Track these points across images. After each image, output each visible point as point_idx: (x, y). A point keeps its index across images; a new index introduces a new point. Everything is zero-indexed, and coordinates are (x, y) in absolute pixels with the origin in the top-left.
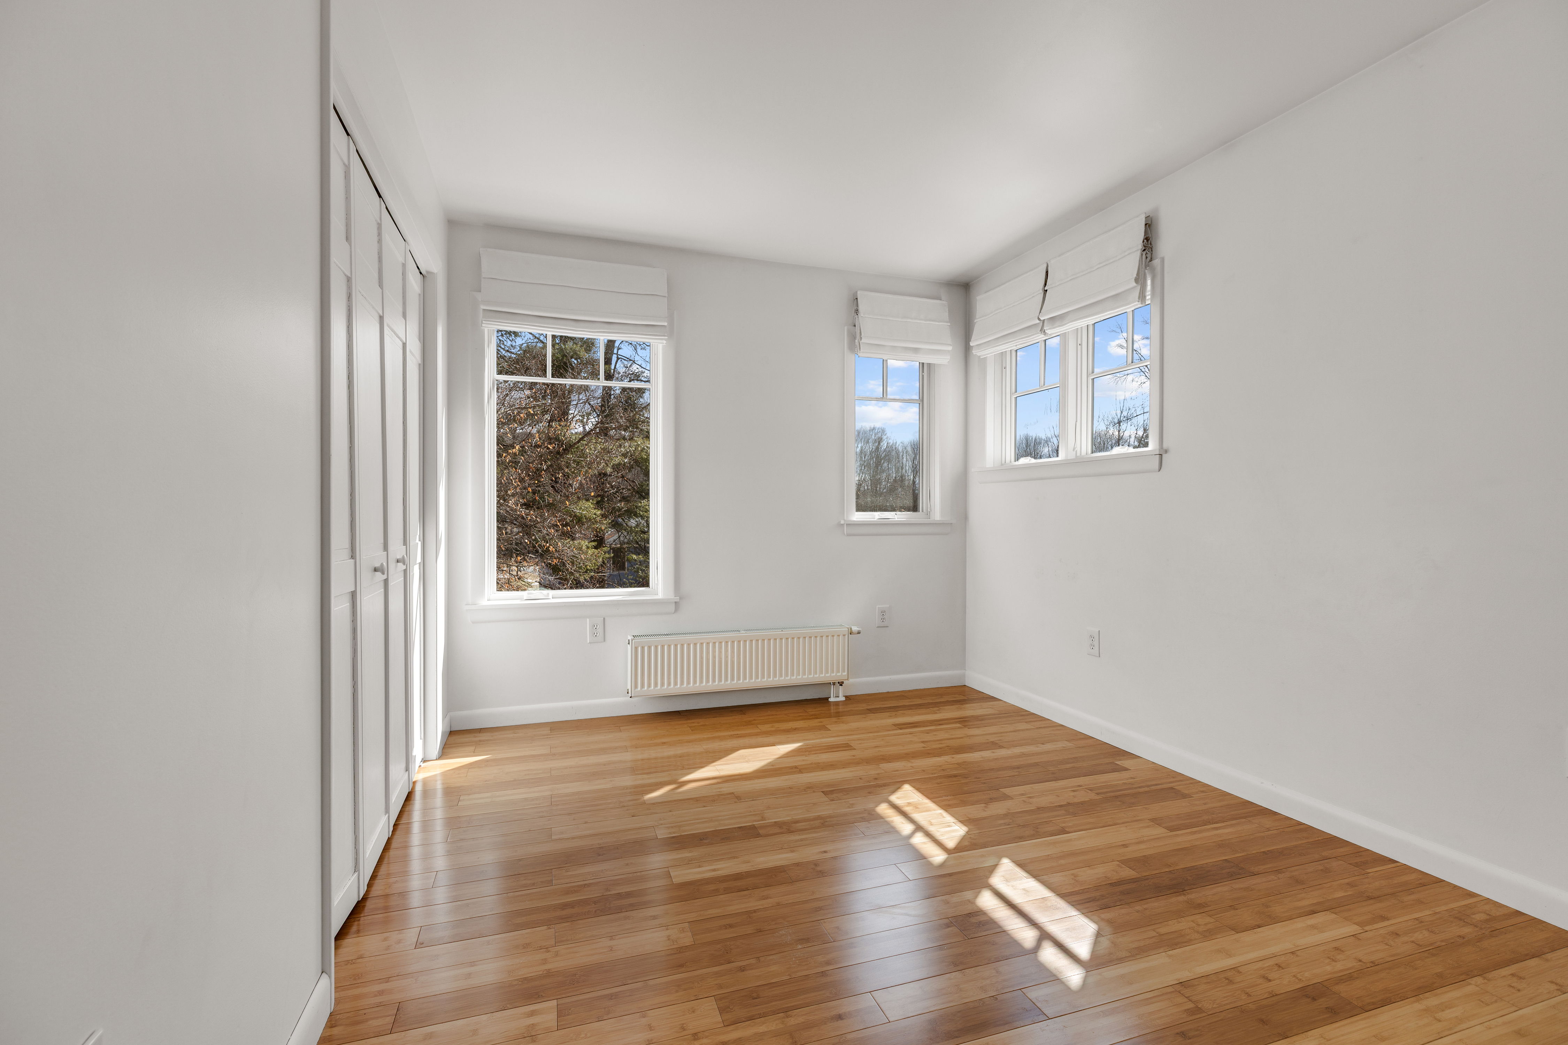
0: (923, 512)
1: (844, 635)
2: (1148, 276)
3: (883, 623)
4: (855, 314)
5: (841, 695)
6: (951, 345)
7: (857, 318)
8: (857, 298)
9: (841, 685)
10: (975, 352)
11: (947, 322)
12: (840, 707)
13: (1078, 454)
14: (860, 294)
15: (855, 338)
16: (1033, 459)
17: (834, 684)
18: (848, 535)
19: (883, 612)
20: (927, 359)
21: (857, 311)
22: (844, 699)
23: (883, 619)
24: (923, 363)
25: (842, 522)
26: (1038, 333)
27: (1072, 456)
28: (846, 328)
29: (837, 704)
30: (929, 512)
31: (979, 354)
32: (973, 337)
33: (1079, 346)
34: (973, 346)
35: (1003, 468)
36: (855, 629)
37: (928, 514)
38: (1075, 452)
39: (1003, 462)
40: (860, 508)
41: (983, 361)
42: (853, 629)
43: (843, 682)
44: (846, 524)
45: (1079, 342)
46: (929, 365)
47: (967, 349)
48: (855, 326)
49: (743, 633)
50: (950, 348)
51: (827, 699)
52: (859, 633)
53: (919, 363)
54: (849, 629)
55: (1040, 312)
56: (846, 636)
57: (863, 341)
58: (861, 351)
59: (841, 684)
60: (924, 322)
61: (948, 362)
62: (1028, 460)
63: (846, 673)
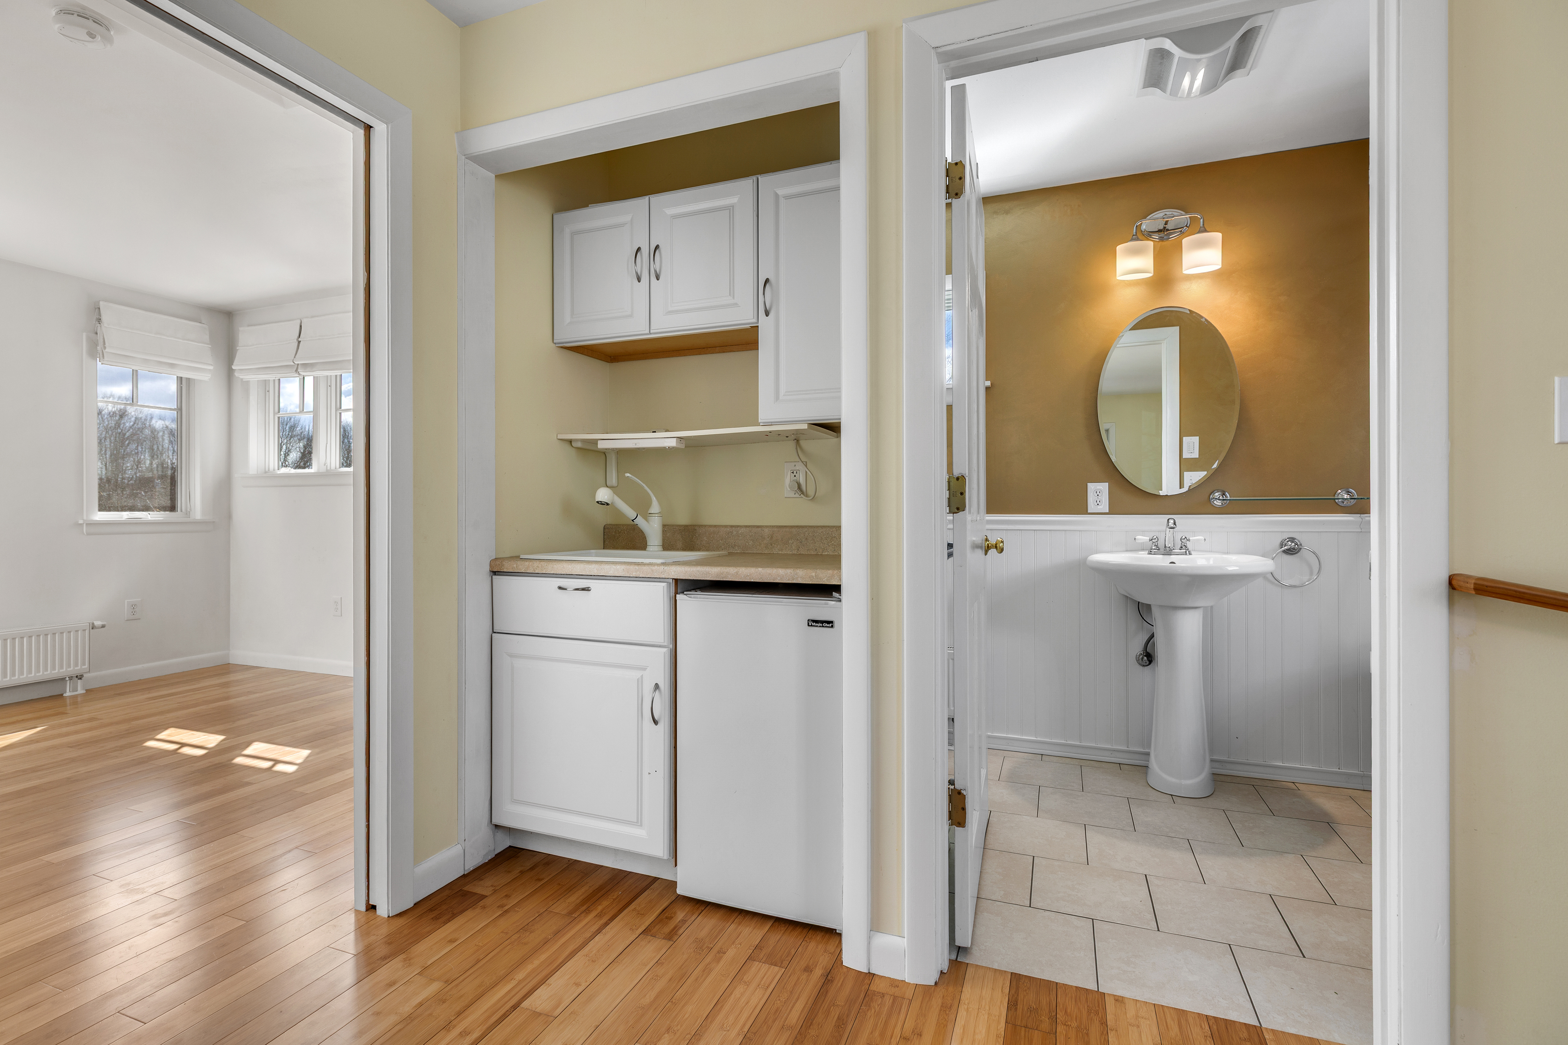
0: (181, 511)
1: (84, 630)
3: (134, 616)
4: (97, 322)
5: (79, 688)
6: (212, 365)
7: (99, 327)
8: (99, 308)
9: (81, 679)
10: (236, 374)
11: (208, 344)
12: (79, 700)
13: (329, 468)
14: (102, 304)
15: (97, 345)
16: (292, 469)
17: (71, 678)
18: (88, 534)
19: (133, 606)
20: (185, 374)
21: (99, 320)
22: (83, 691)
23: (133, 613)
24: (181, 378)
25: (81, 522)
26: (293, 373)
27: (323, 470)
28: (84, 335)
29: (74, 697)
30: (189, 512)
31: (241, 377)
32: (236, 362)
33: (329, 388)
34: (235, 370)
35: (266, 475)
36: (98, 623)
37: (188, 514)
38: (326, 467)
39: (267, 469)
40: (102, 508)
41: (246, 384)
42: (95, 624)
43: (82, 676)
44: (86, 524)
45: (329, 384)
46: (188, 380)
47: (230, 373)
48: (97, 333)
50: (211, 368)
51: (62, 695)
52: (103, 626)
53: (177, 377)
54: (91, 624)
55: (295, 357)
56: (87, 631)
57: (106, 350)
58: (106, 358)
59: (80, 677)
60: (182, 341)
61: (209, 379)
62: (288, 470)
63: (87, 666)
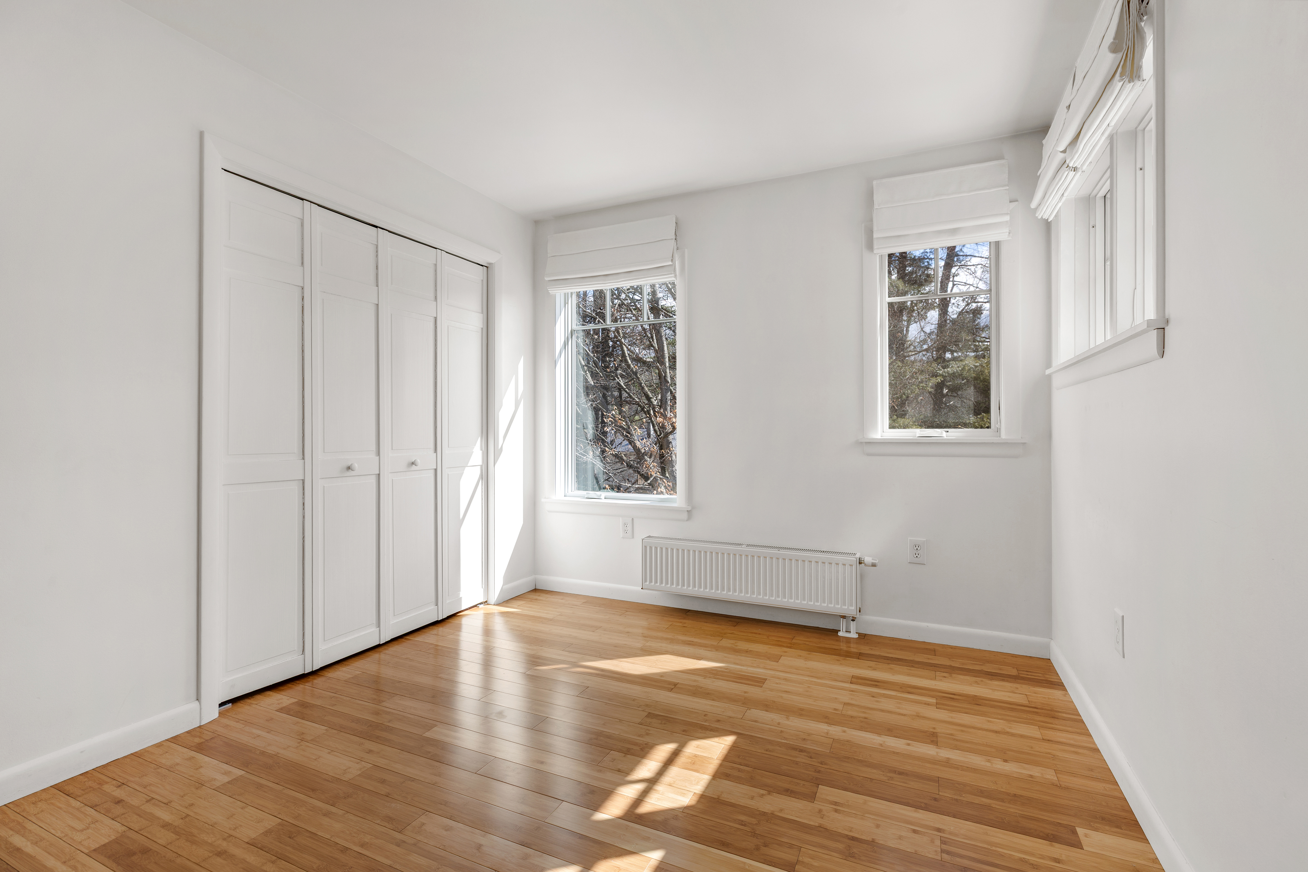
0: (991, 428)
1: (849, 565)
2: (1146, 30)
3: (917, 559)
5: (853, 631)
8: (873, 190)
9: (853, 620)
11: (1004, 186)
12: (852, 645)
14: (875, 184)
17: (845, 617)
18: (869, 455)
19: (916, 547)
21: (873, 204)
22: (856, 636)
23: (916, 554)
24: (991, 243)
29: (848, 640)
30: (999, 428)
34: (1034, 209)
36: (868, 560)
37: (998, 430)
42: (864, 560)
43: (855, 617)
44: (870, 443)
46: (997, 243)
49: (744, 548)
50: (1007, 218)
51: (837, 631)
52: (874, 565)
54: (858, 559)
56: (854, 567)
58: (875, 247)
63: (859, 608)
